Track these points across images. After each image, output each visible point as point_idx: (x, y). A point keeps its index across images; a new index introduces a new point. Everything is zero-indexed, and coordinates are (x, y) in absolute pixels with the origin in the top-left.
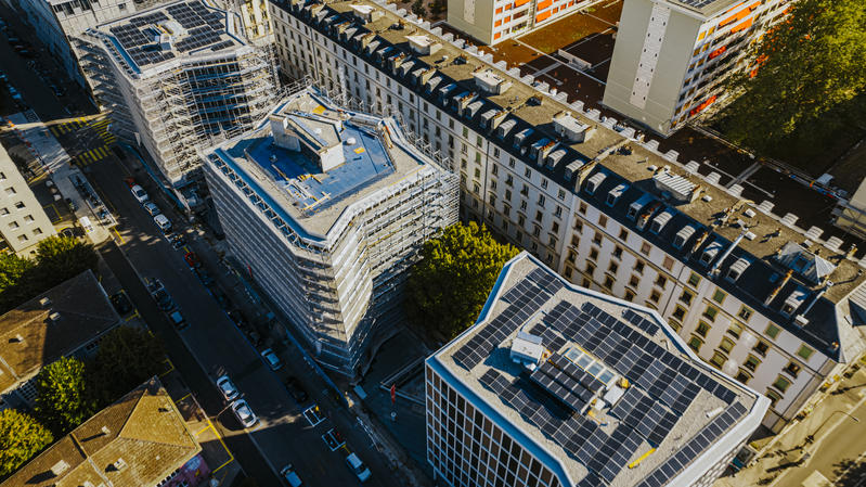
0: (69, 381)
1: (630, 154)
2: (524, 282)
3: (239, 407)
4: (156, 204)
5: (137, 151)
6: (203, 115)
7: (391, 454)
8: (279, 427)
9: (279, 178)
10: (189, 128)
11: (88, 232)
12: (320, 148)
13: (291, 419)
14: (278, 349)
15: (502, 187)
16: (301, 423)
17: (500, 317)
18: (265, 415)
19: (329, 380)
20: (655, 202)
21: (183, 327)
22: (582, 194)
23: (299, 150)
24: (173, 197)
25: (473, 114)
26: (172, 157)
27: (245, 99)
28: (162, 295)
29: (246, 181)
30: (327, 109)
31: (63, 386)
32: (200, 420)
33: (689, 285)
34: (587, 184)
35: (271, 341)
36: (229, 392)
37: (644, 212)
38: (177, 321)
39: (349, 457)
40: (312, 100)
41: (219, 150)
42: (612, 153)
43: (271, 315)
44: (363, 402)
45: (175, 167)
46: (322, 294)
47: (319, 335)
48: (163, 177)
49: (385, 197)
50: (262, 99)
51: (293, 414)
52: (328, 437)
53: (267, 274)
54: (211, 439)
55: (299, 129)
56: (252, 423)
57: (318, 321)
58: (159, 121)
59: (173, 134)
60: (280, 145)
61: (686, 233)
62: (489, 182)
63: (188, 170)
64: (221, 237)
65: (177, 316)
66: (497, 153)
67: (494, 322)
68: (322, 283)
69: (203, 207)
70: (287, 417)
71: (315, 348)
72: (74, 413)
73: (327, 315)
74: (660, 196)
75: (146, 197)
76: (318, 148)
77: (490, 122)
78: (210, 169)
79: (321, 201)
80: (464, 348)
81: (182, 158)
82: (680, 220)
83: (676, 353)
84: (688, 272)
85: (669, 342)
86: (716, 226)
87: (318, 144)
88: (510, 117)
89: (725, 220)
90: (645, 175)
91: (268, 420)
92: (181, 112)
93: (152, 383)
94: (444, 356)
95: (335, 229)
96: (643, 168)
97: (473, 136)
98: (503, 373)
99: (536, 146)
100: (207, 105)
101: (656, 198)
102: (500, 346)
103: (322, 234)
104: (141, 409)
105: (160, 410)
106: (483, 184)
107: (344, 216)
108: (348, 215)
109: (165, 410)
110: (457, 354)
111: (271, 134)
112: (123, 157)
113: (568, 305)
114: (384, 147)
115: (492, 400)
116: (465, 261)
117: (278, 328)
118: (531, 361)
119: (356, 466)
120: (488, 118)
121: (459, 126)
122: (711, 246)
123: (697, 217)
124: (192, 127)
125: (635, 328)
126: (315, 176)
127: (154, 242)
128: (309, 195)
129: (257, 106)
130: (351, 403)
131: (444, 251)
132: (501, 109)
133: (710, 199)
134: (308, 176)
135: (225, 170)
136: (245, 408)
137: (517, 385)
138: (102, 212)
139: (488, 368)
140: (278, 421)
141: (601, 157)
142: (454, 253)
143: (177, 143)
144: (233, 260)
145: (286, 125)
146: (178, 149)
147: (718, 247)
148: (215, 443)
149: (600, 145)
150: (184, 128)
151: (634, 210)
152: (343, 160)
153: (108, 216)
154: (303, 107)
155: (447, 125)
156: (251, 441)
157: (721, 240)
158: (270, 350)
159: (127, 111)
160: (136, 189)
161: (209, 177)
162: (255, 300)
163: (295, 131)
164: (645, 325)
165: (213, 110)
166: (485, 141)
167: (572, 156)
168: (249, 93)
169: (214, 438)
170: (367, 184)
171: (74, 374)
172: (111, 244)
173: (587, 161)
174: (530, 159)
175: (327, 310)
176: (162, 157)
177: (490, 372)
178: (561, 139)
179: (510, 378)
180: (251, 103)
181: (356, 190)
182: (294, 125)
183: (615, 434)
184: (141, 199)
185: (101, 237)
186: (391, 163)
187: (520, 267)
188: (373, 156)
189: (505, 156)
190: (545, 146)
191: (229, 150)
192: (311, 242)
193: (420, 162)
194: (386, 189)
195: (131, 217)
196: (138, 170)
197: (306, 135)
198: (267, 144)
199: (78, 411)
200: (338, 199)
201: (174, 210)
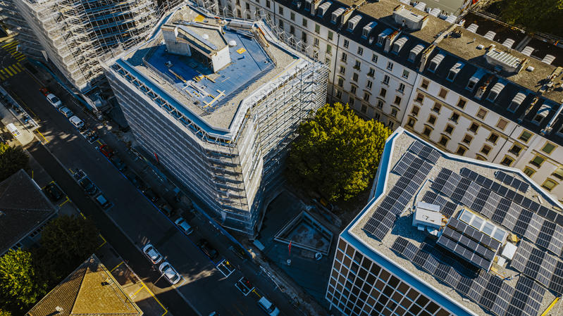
0: (20, 270)
1: (459, 37)
2: (408, 155)
3: (164, 269)
4: (69, 108)
5: (45, 65)
6: (98, 32)
7: (292, 293)
8: (199, 281)
9: (177, 81)
10: (88, 43)
11: (15, 135)
12: (210, 52)
13: (208, 273)
14: (188, 217)
15: (350, 71)
16: (216, 275)
17: (395, 189)
18: (186, 273)
19: (234, 240)
20: (489, 75)
21: (108, 207)
22: (425, 73)
23: (190, 54)
24: (82, 101)
25: (324, 13)
26: (77, 69)
27: (131, 15)
28: (86, 182)
29: (148, 86)
30: (206, 17)
31: (15, 275)
32: (135, 283)
33: (520, 141)
34: (430, 64)
35: (181, 211)
36: (154, 257)
37: (481, 84)
38: (102, 203)
39: (261, 301)
40: (192, 11)
41: (120, 61)
42: (445, 37)
43: (177, 190)
44: (262, 252)
45: (80, 76)
46: (227, 177)
47: (224, 207)
48: (71, 86)
49: (272, 90)
50: (144, 14)
51: (209, 269)
52: (241, 286)
53: (173, 161)
54: (146, 297)
55: (188, 36)
56: (178, 281)
57: (223, 197)
58: (61, 39)
59: (75, 49)
60: (173, 52)
61: (520, 98)
62: (339, 68)
63: (91, 78)
64: (127, 129)
65: (101, 199)
66: (346, 44)
67: (391, 194)
68: (228, 169)
69: (108, 107)
70: (204, 272)
71: (220, 216)
72: (29, 296)
73: (232, 192)
74: (493, 70)
75: (59, 102)
76: (209, 52)
77: (340, 18)
78: (114, 78)
79: (218, 98)
80: (371, 221)
81: (85, 69)
82: (512, 89)
83: (549, 206)
84: (521, 130)
85: (540, 197)
86: (543, 91)
87: (208, 48)
88: (356, 13)
89: (550, 85)
90: (476, 54)
91: (189, 277)
92: (79, 31)
93: (91, 261)
94: (355, 230)
95: (235, 122)
96: (472, 48)
97: (324, 31)
98: (411, 241)
99: (382, 35)
100: (100, 22)
101: (490, 72)
102: (401, 215)
103: (225, 128)
104: (86, 286)
105: (103, 284)
106: (332, 70)
107: (241, 110)
108: (243, 109)
109: (107, 284)
110: (366, 226)
111: (163, 42)
112: (35, 72)
113: (450, 172)
114: (261, 46)
115: (407, 266)
116: (339, 136)
117: (185, 200)
118: (434, 227)
119: (268, 307)
120: (338, 15)
121: (312, 24)
122: (542, 108)
123: (525, 85)
124: (89, 43)
125: (509, 187)
126: (208, 76)
127: (72, 139)
128: (207, 94)
129: (141, 21)
130: (253, 255)
131: (321, 130)
132: (349, 7)
133: (532, 69)
134: (202, 77)
135: (129, 78)
136: (170, 270)
137: (425, 250)
138: (25, 118)
139: (396, 237)
140: (197, 276)
141: (438, 41)
142: (327, 130)
143: (79, 57)
144: (139, 149)
145: (176, 34)
146: (81, 62)
147: (547, 109)
148: (149, 300)
149: (434, 31)
150: (83, 44)
151: (472, 83)
152: (229, 61)
153: (30, 121)
154: (185, 17)
155: (301, 24)
156: (179, 295)
157: (549, 103)
158: (181, 219)
159: (32, 33)
160: (50, 97)
161: (113, 84)
162: (162, 178)
163: (185, 38)
164: (516, 184)
165: (105, 27)
166: (335, 34)
167: (413, 42)
168: (133, 10)
169: (149, 296)
170: (254, 80)
171: (24, 264)
172: (36, 144)
173: (426, 45)
174: (378, 47)
175: (232, 189)
176: (68, 69)
177: (398, 240)
178: (402, 28)
179: (417, 244)
180: (136, 19)
181: (246, 86)
182: (183, 33)
183: (518, 286)
184: (56, 105)
185: (28, 139)
186: (270, 60)
187: (400, 142)
188: (254, 54)
189: (354, 46)
190: (390, 35)
191: (129, 60)
192: (218, 136)
193: (295, 57)
194: (271, 82)
195: (50, 120)
196: (49, 81)
197: (196, 41)
198: (160, 51)
199: (31, 294)
200: (233, 95)
201: (84, 112)
